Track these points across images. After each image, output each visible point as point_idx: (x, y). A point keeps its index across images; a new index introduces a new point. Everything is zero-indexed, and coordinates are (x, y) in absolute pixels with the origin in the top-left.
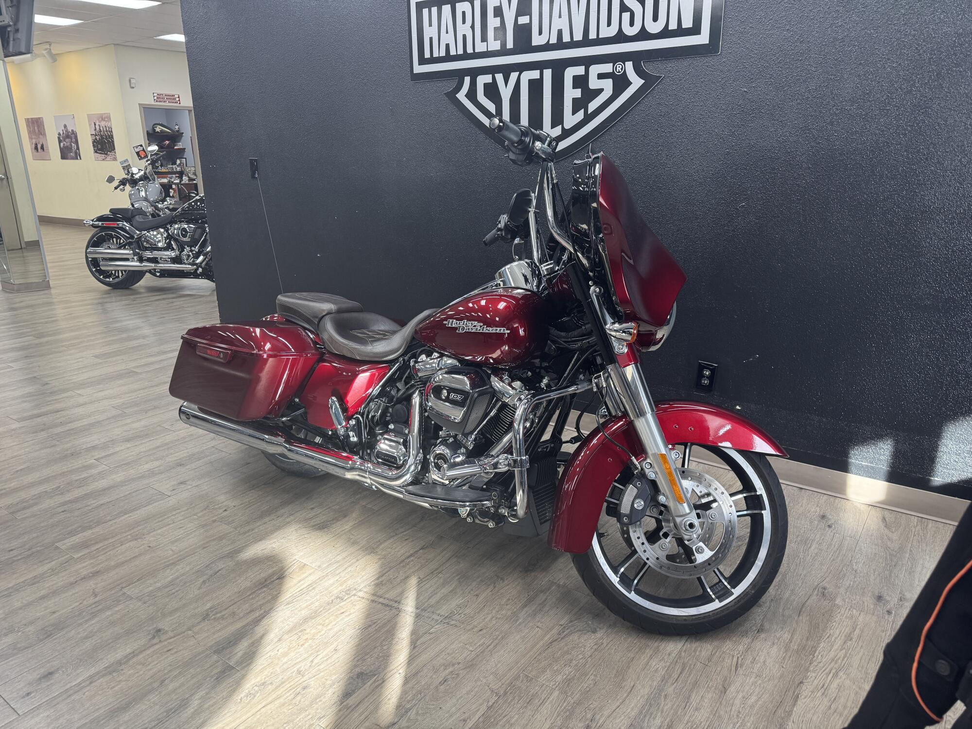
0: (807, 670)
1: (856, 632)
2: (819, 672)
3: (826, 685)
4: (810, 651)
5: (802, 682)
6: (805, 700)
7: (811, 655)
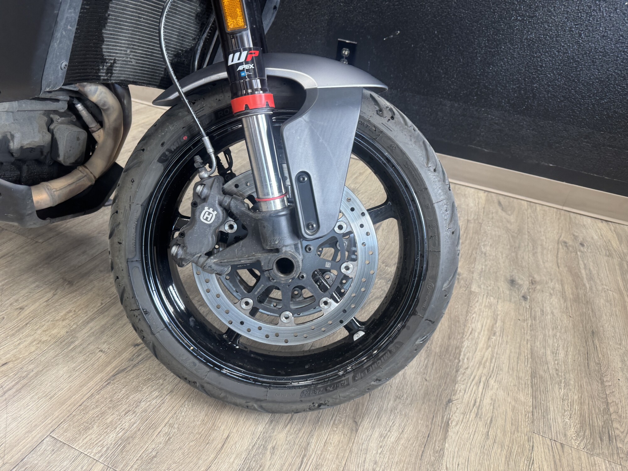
0: (455, 381)
1: (497, 325)
2: (467, 383)
3: (478, 400)
4: (454, 354)
5: (450, 401)
6: (458, 427)
7: (455, 358)
